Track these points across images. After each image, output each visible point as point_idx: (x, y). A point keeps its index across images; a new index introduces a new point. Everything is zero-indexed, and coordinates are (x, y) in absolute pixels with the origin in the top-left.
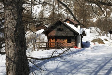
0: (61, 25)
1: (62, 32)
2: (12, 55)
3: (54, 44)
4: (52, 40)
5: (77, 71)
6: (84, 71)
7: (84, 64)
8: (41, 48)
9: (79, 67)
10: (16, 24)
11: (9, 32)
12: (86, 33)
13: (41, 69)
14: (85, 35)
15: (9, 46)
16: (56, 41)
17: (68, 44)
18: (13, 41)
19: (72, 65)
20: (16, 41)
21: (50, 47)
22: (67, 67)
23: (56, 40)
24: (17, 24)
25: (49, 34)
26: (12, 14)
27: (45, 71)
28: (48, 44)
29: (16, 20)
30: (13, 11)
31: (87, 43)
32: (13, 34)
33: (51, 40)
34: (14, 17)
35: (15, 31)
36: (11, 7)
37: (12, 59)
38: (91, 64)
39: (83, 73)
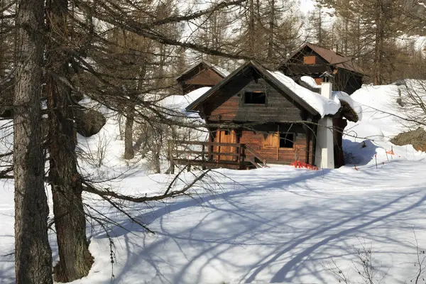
0: (257, 82)
1: (261, 107)
2: (22, 187)
3: (232, 149)
4: (226, 133)
5: (249, 239)
6: (270, 237)
7: (284, 219)
8: (184, 161)
9: (264, 227)
10: (28, 142)
11: (19, 155)
12: (356, 110)
13: (147, 229)
14: (354, 118)
15: (19, 175)
16: (238, 140)
17: (282, 149)
18: (23, 168)
19: (245, 219)
20: (28, 168)
21: (216, 158)
22: (227, 225)
23: (238, 137)
24: (31, 143)
25: (213, 113)
26: (23, 129)
27: (156, 235)
28: (212, 149)
29: (30, 137)
30: (25, 124)
31: (364, 146)
32: (23, 157)
33: (223, 133)
34: (27, 133)
35: (27, 154)
36: (22, 119)
37: (22, 193)
38: (307, 219)
39: (264, 244)
